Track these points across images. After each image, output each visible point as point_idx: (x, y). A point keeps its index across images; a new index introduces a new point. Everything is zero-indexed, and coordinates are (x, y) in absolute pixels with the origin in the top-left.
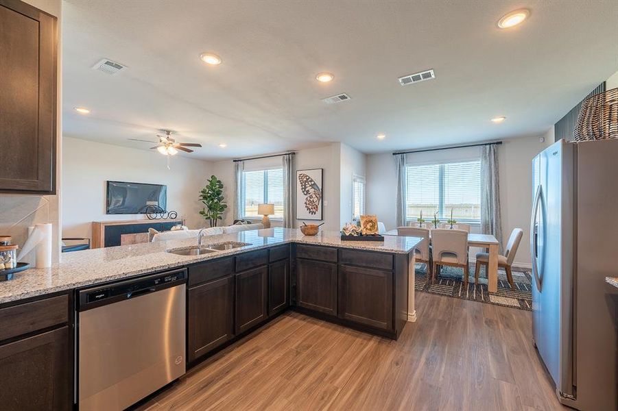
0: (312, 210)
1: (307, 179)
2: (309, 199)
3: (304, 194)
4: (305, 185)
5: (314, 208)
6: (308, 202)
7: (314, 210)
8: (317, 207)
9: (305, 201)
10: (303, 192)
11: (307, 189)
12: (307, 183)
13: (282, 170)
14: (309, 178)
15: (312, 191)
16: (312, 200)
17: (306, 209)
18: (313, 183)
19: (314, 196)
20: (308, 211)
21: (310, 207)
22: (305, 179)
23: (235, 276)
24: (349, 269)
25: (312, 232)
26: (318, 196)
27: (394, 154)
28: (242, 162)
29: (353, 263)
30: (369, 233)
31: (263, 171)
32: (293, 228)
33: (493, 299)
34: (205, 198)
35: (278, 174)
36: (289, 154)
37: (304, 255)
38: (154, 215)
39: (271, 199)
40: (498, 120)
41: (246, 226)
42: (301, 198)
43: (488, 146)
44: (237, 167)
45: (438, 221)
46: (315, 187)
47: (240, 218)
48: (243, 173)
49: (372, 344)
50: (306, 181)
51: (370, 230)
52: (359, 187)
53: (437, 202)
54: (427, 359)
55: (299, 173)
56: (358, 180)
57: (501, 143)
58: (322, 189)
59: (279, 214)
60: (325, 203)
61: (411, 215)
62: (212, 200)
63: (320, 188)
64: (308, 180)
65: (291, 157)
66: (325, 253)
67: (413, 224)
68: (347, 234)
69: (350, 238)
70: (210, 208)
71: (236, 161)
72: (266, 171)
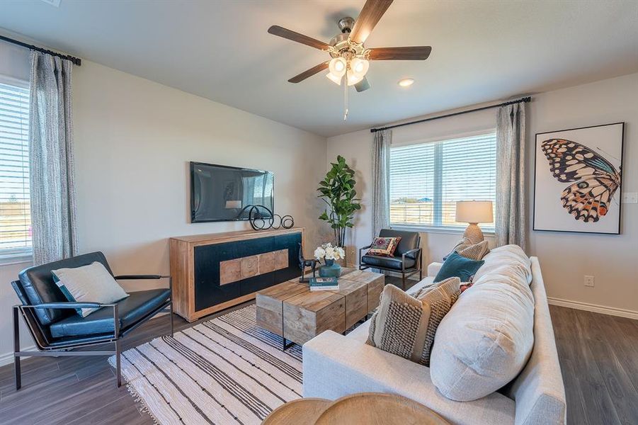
0: (585, 213)
1: (570, 150)
2: (575, 189)
3: (561, 180)
4: (563, 161)
5: (595, 209)
6: (571, 197)
7: (593, 213)
8: (604, 206)
9: (562, 194)
10: (557, 175)
11: (568, 170)
12: (569, 158)
13: (495, 135)
14: (577, 146)
15: (585, 173)
16: (585, 191)
17: (567, 210)
18: (589, 155)
19: (593, 183)
20: (574, 215)
21: (580, 206)
22: (563, 150)
26: (608, 183)
28: (388, 131)
31: (434, 144)
34: (326, 192)
38: (259, 223)
42: (550, 189)
44: (379, 143)
46: (597, 164)
48: (391, 149)
50: (568, 152)
55: (542, 138)
62: (338, 196)
63: (616, 164)
65: (521, 108)
70: (338, 210)
71: (376, 130)
72: (439, 143)
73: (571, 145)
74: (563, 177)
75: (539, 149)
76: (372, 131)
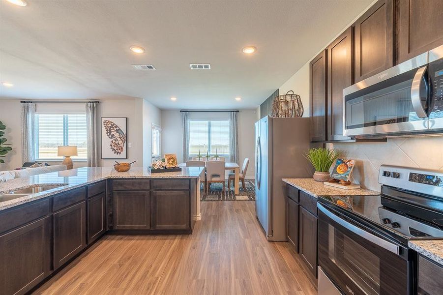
0: (117, 151)
2: (114, 141)
3: (109, 137)
4: (110, 130)
5: (119, 149)
6: (113, 145)
7: (119, 151)
8: (122, 148)
9: (110, 143)
10: (108, 136)
11: (112, 134)
12: (112, 129)
13: (85, 116)
14: (114, 124)
15: (117, 135)
16: (117, 142)
17: (112, 150)
18: (118, 129)
19: (119, 139)
20: (114, 152)
21: (116, 148)
22: (110, 125)
23: (52, 216)
24: (159, 193)
25: (125, 168)
26: (123, 139)
27: (181, 111)
28: (34, 104)
29: (162, 189)
30: (171, 166)
31: (63, 115)
32: (98, 166)
33: (238, 198)
35: (81, 119)
36: (93, 102)
37: (120, 188)
39: (72, 141)
40: (238, 99)
41: (45, 167)
42: (106, 141)
43: (233, 113)
44: (26, 110)
45: (209, 156)
46: (120, 132)
47: (31, 160)
48: (36, 115)
49: (176, 241)
50: (111, 127)
51: (172, 164)
52: (156, 133)
53: (207, 143)
54: (210, 240)
55: (103, 119)
56: (156, 128)
57: (238, 111)
58: (126, 134)
59: (83, 154)
60: (130, 145)
61: (192, 152)
63: (125, 133)
64: (113, 125)
65: (95, 105)
66: (140, 184)
67: (195, 158)
68: (156, 168)
69: (159, 171)
71: (25, 102)
72: (65, 115)
73: (112, 124)
74: (110, 136)
75: (103, 124)
76: (21, 102)
